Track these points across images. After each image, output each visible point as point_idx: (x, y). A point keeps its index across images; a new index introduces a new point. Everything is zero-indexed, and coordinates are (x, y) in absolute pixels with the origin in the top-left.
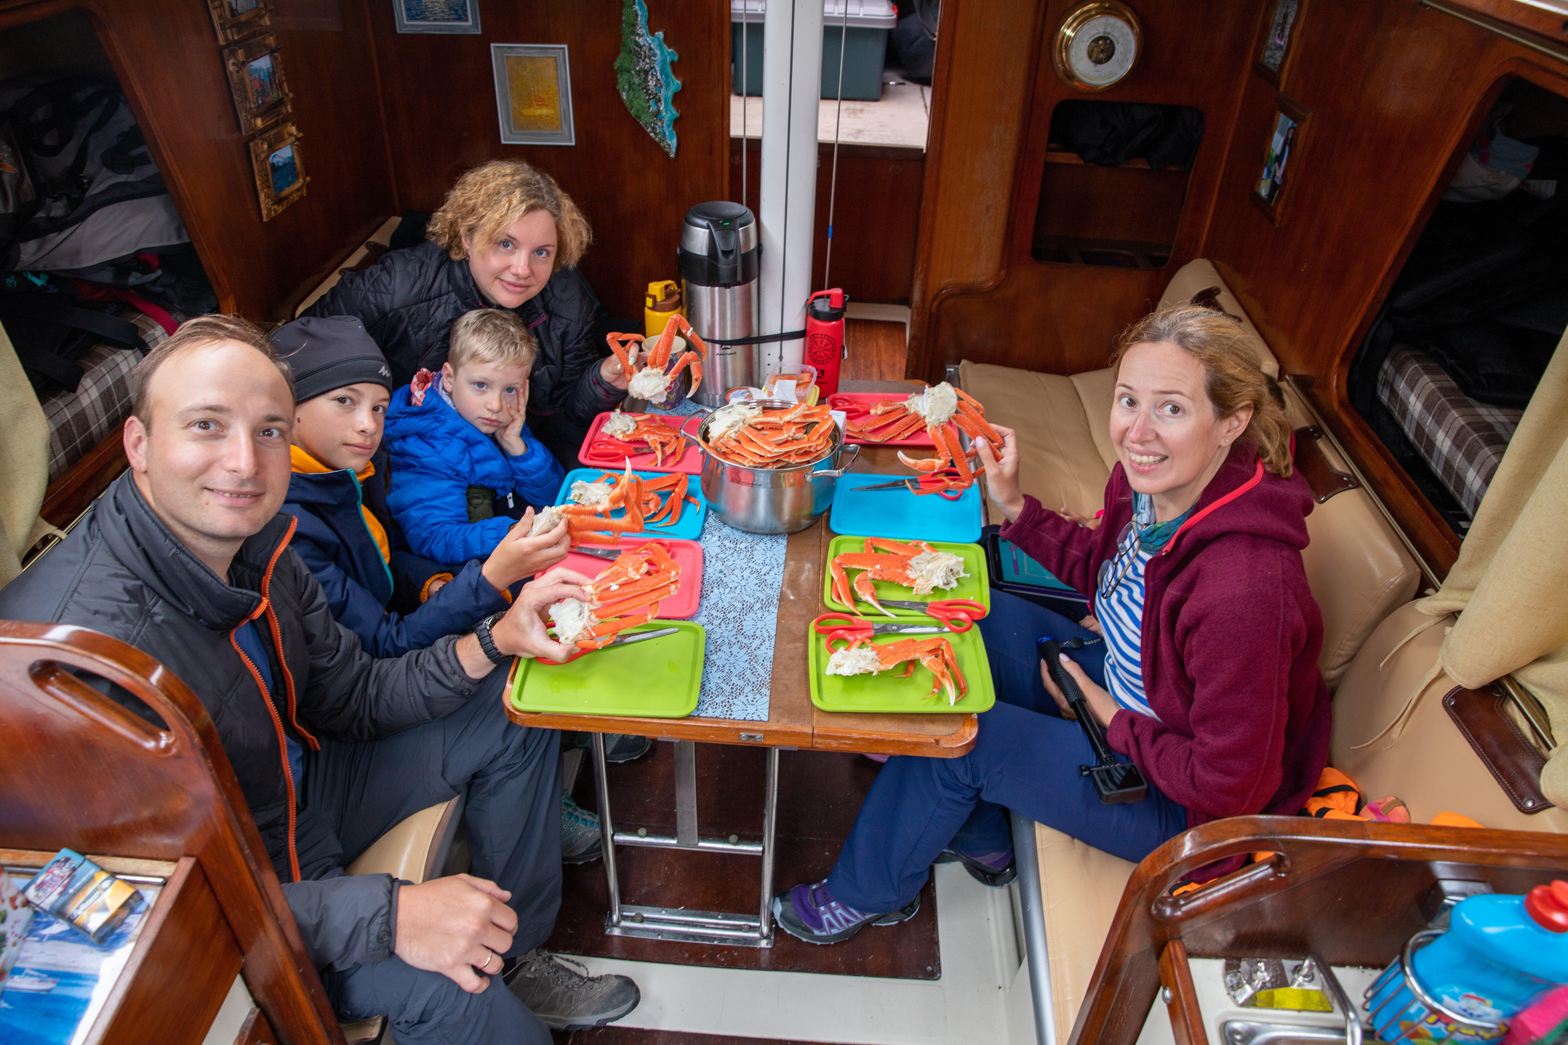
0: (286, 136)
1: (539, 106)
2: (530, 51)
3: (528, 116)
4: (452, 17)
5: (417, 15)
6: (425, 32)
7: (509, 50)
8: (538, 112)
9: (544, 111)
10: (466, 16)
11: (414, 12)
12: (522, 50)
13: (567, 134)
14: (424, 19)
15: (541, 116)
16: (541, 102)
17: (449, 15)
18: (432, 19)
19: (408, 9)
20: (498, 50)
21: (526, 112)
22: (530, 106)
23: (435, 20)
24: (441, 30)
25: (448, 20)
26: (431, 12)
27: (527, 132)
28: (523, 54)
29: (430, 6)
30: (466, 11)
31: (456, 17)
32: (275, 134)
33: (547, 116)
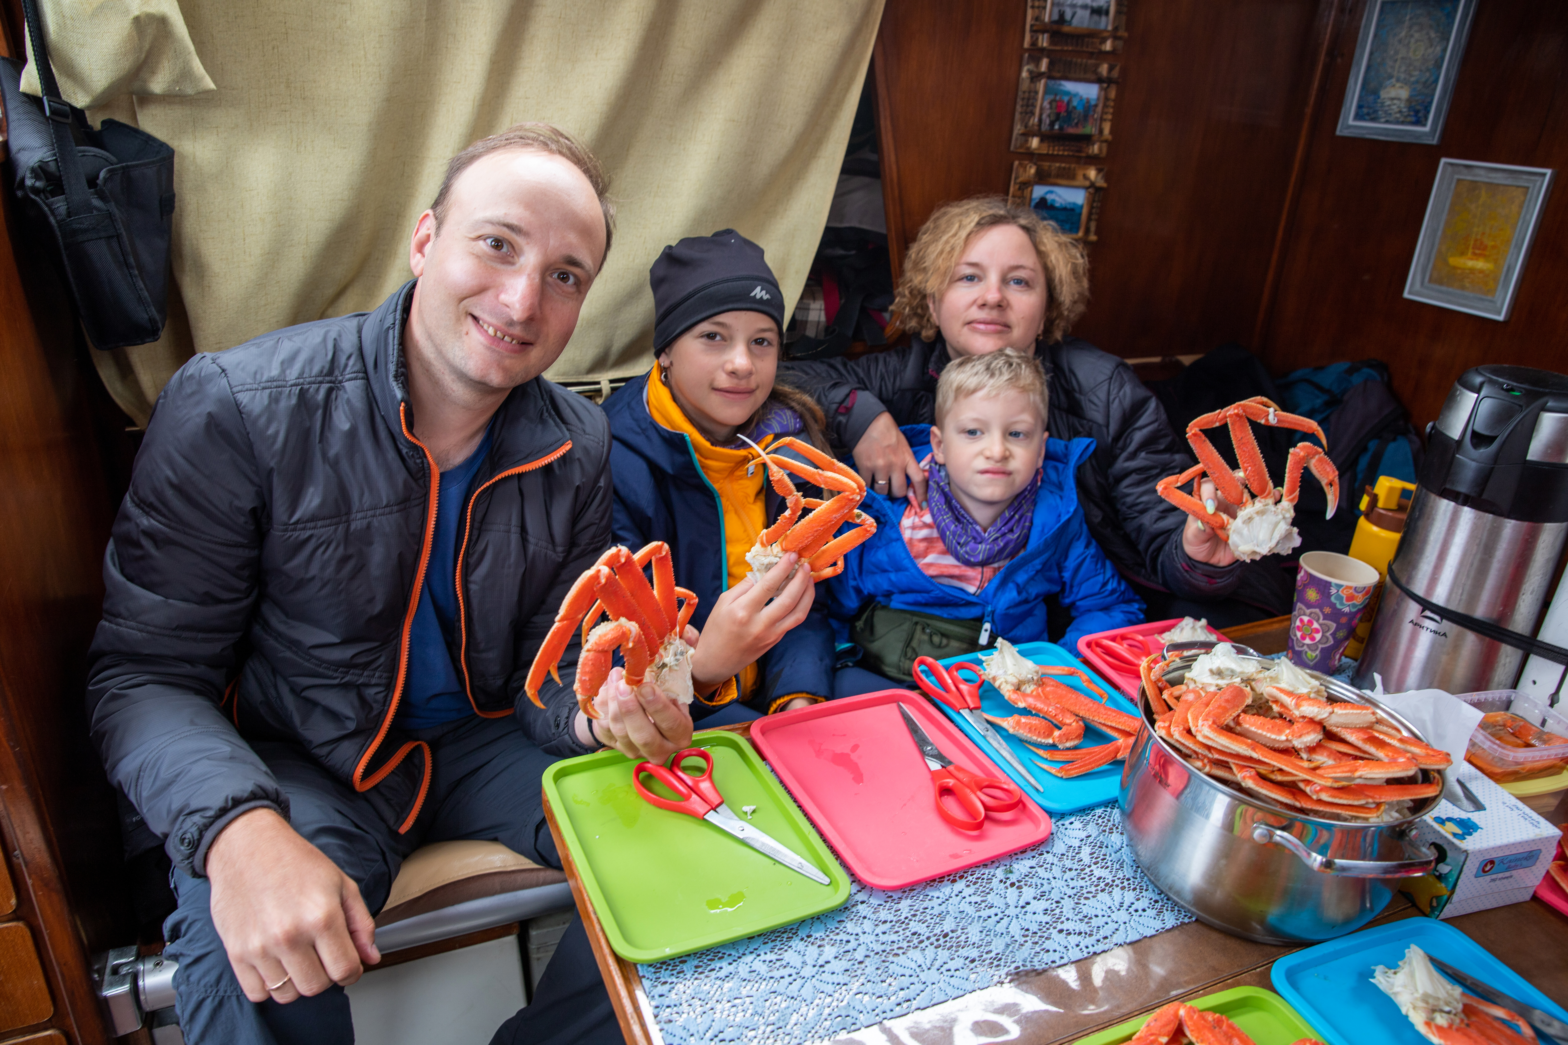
0: (1080, 177)
1: (1476, 256)
2: (1493, 175)
3: (1455, 268)
4: (1409, 119)
5: (1368, 114)
6: (1368, 136)
7: (1465, 171)
8: (1470, 264)
9: (1480, 264)
10: (1426, 119)
11: (1365, 110)
12: (1482, 172)
13: (1499, 304)
14: (1373, 120)
15: (1472, 271)
16: (1480, 250)
17: (1406, 117)
18: (1383, 120)
19: (1360, 107)
20: (1450, 169)
21: (1454, 261)
22: (1462, 254)
23: (1387, 122)
24: (1387, 135)
25: (1403, 123)
26: (1386, 112)
27: (1444, 288)
28: (1482, 177)
29: (1388, 103)
30: (1428, 112)
31: (1413, 119)
32: (1059, 168)
33: (1481, 271)
